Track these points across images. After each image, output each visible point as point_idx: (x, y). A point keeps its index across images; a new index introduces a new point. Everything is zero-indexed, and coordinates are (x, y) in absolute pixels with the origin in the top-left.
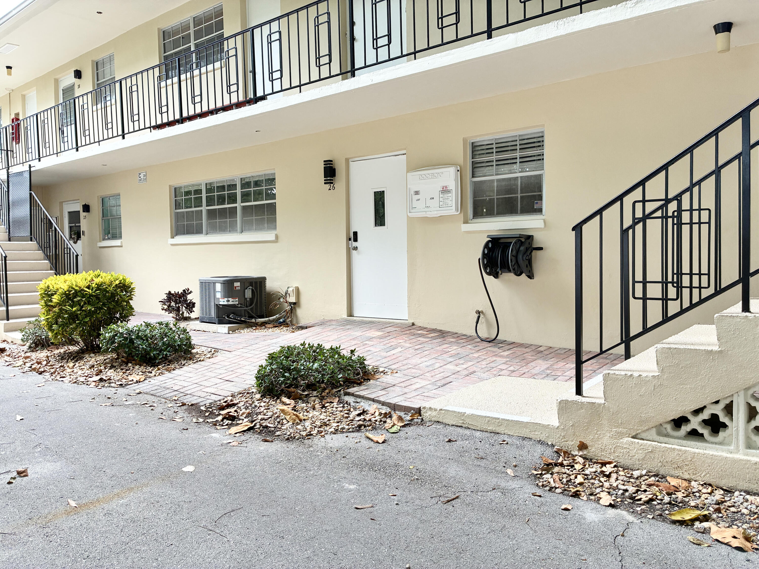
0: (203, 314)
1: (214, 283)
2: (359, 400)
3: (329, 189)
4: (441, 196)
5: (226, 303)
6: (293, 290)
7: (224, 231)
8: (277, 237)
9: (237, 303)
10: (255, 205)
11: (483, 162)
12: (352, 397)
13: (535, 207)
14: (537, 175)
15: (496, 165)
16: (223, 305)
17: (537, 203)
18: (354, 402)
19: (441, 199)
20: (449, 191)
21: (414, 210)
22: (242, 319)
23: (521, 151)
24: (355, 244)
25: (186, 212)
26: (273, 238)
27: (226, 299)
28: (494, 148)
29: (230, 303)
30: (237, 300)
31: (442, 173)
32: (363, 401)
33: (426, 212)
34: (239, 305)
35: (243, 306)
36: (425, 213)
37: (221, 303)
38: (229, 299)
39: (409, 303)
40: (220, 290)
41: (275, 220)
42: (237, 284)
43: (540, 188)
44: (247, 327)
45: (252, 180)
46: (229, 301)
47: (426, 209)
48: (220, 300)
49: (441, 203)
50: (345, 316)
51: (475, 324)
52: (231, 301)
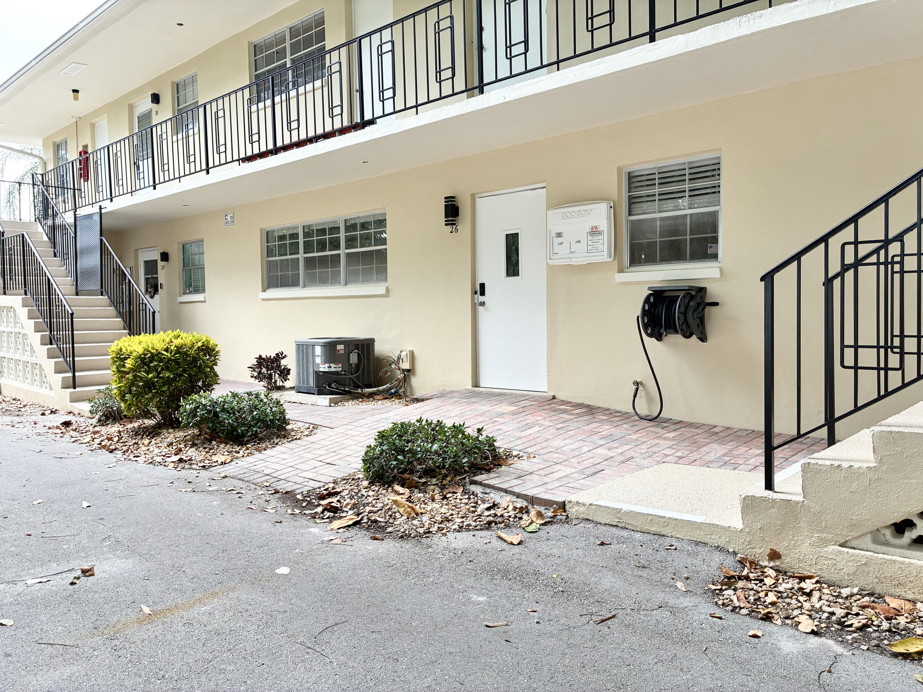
0: (300, 383)
1: (313, 346)
2: (488, 490)
3: (451, 232)
4: (590, 238)
5: (327, 370)
6: (407, 354)
7: (325, 283)
8: (388, 290)
9: (340, 369)
10: (362, 252)
11: (642, 197)
12: (479, 487)
13: (709, 252)
14: (711, 212)
15: (659, 200)
16: (323, 372)
17: (711, 247)
18: (482, 493)
19: (590, 243)
20: (600, 233)
21: (555, 256)
22: (346, 389)
23: (691, 181)
24: (482, 299)
25: (280, 260)
26: (383, 292)
27: (327, 365)
28: (657, 179)
29: (332, 369)
30: (340, 365)
31: (591, 210)
32: (493, 491)
33: (570, 258)
34: (343, 373)
35: (348, 374)
36: (569, 260)
37: (321, 370)
38: (331, 365)
39: (548, 372)
40: (320, 355)
41: (385, 270)
42: (340, 347)
43: (715, 229)
44: (352, 399)
45: (358, 222)
46: (330, 367)
47: (571, 255)
48: (320, 366)
49: (590, 248)
50: (469, 386)
51: (632, 398)
52: (333, 367)
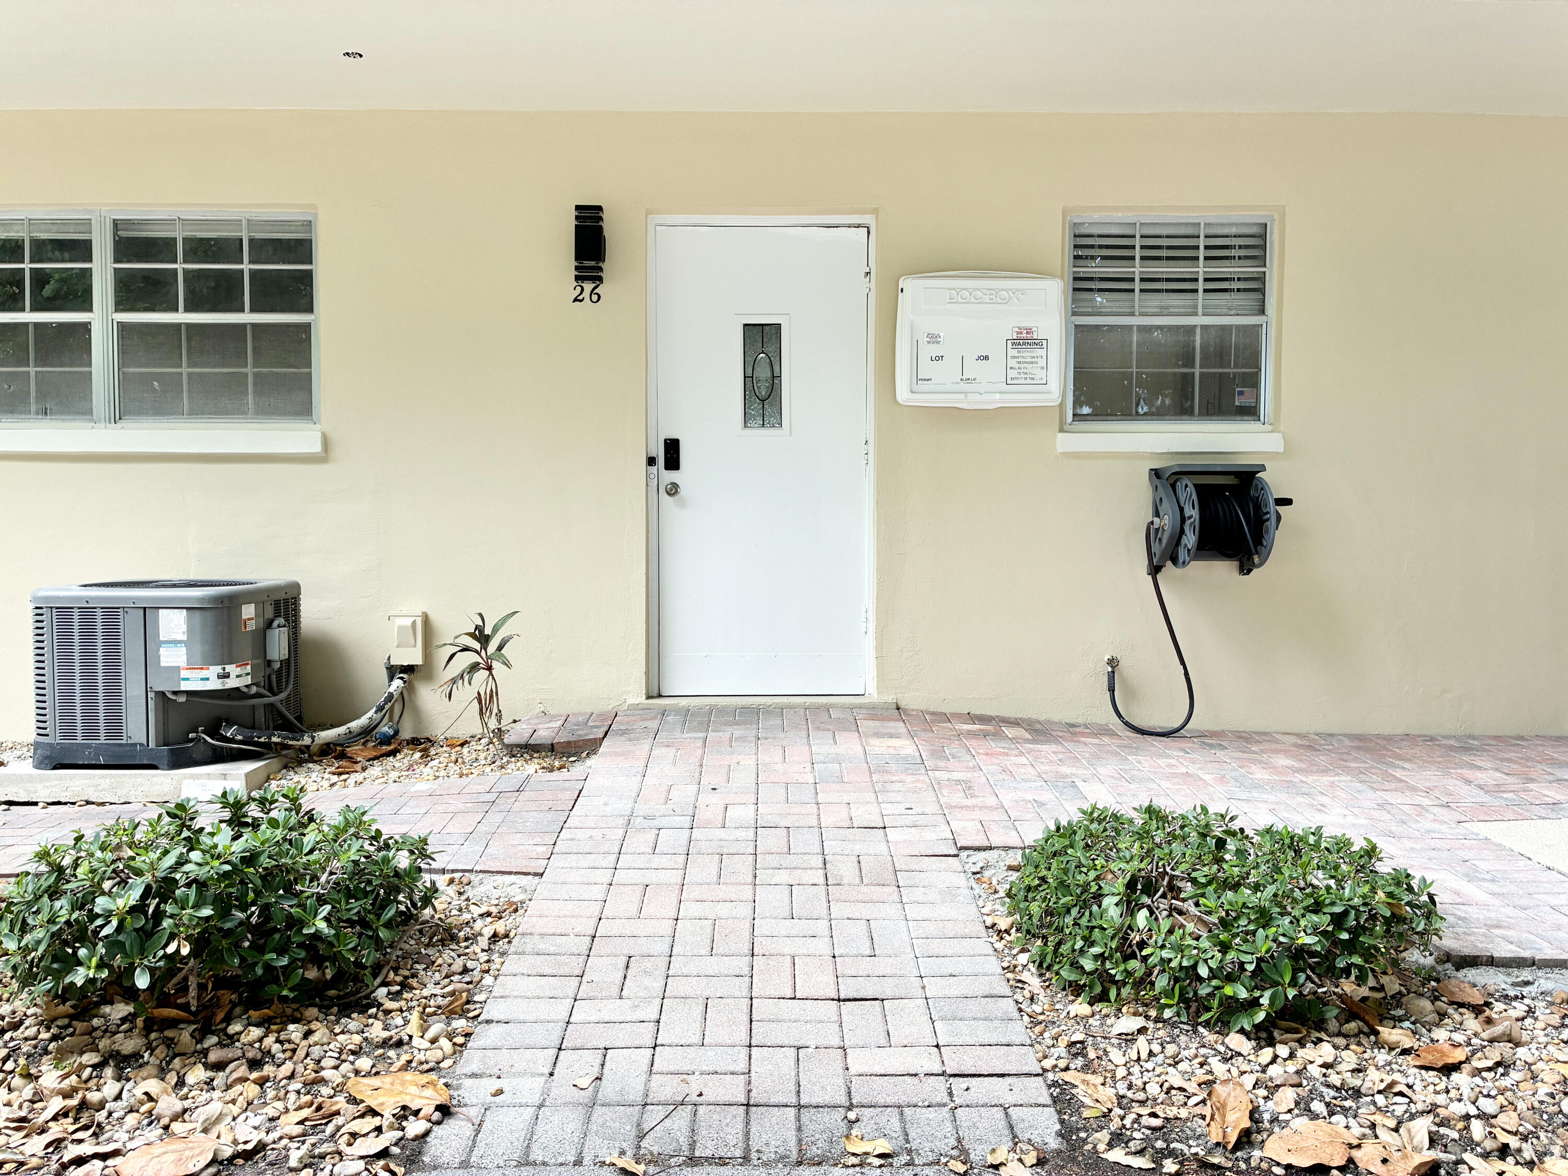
1: (147, 612)
3: (576, 300)
4: (1014, 352)
5: (214, 684)
6: (414, 623)
8: (326, 443)
9: (248, 680)
10: (189, 326)
13: (1237, 403)
14: (1248, 326)
16: (189, 693)
17: (1241, 393)
19: (1012, 363)
20: (1038, 343)
21: (923, 386)
22: (275, 739)
23: (1209, 262)
24: (670, 476)
26: (316, 448)
27: (218, 669)
28: (1138, 248)
29: (232, 683)
30: (249, 667)
31: (1023, 292)
33: (966, 393)
34: (254, 689)
35: (262, 691)
36: (963, 396)
37: (185, 686)
38: (230, 668)
40: (185, 638)
41: (305, 384)
42: (248, 611)
43: (1252, 359)
45: (179, 235)
46: (226, 676)
47: (964, 386)
48: (184, 674)
49: (1012, 374)
50: (640, 698)
52: (233, 675)
